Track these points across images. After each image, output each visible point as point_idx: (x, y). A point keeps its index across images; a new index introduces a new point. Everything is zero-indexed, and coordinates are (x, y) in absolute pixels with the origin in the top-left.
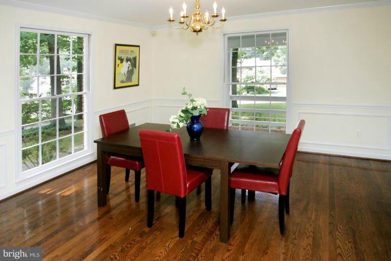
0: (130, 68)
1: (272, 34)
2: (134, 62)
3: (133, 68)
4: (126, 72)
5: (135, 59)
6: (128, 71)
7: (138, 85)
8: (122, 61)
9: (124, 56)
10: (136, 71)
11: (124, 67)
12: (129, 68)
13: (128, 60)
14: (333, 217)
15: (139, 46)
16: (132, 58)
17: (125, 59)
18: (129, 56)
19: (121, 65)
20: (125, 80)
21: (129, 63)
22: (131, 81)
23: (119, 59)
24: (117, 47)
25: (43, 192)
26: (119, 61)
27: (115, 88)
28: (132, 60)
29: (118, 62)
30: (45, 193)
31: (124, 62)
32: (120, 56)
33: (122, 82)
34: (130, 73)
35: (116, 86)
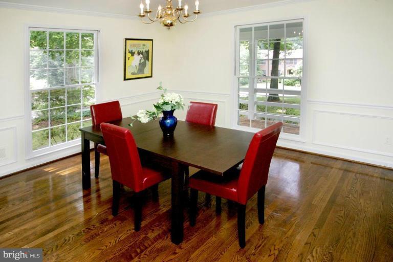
0: (143, 61)
1: (287, 24)
2: (146, 56)
3: (145, 61)
4: (137, 64)
5: (147, 52)
6: (140, 64)
7: (151, 77)
8: (133, 54)
9: (135, 50)
10: (149, 64)
11: (136, 60)
12: (140, 60)
13: (139, 53)
14: (314, 236)
15: (152, 40)
16: (144, 51)
17: (136, 53)
18: (141, 50)
19: (131, 58)
20: (136, 72)
21: (141, 56)
22: (143, 73)
23: (129, 53)
24: (127, 41)
25: (46, 170)
26: (130, 54)
27: (125, 79)
28: (145, 54)
29: (128, 55)
30: (48, 171)
31: (136, 56)
32: (131, 50)
33: (133, 74)
34: (142, 66)
35: (126, 78)
